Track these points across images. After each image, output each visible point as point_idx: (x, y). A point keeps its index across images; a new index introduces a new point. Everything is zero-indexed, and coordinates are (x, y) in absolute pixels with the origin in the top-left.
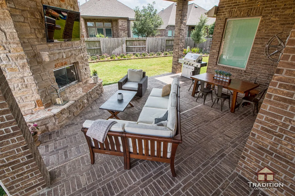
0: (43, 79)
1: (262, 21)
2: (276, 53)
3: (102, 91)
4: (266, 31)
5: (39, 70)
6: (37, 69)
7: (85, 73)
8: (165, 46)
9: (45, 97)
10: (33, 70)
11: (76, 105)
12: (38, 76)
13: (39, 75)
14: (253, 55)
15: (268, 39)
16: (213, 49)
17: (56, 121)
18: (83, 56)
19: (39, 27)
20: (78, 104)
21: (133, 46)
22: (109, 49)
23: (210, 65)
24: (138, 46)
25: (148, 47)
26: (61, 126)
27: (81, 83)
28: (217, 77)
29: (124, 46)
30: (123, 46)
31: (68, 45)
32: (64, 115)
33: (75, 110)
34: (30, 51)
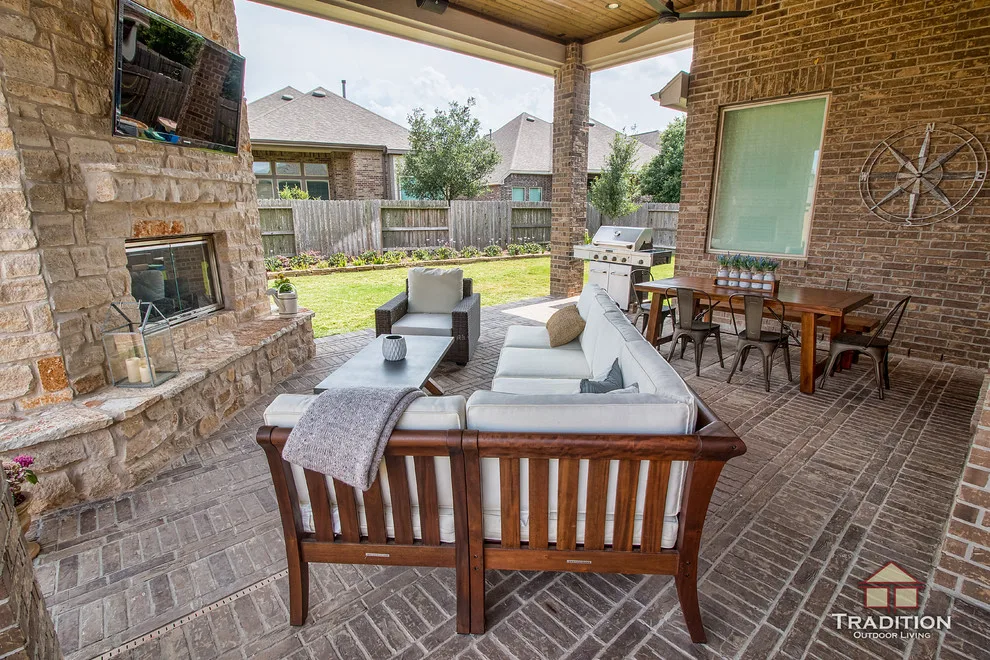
0: (81, 274)
1: (834, 106)
2: (896, 195)
3: (310, 351)
4: (851, 131)
5: (67, 231)
6: (60, 227)
7: (249, 279)
8: (509, 228)
9: (82, 348)
10: (41, 229)
11: (209, 392)
12: (60, 255)
13: (64, 251)
14: (825, 209)
15: (862, 155)
16: (690, 204)
17: (117, 453)
18: (242, 215)
19: (88, 75)
20: (219, 391)
21: (404, 226)
22: (324, 236)
23: (684, 257)
24: (422, 229)
25: (456, 231)
26: (140, 478)
27: (229, 315)
28: (727, 279)
29: (376, 227)
30: (373, 224)
31: (191, 165)
32: (156, 428)
33: (204, 412)
34: (40, 153)
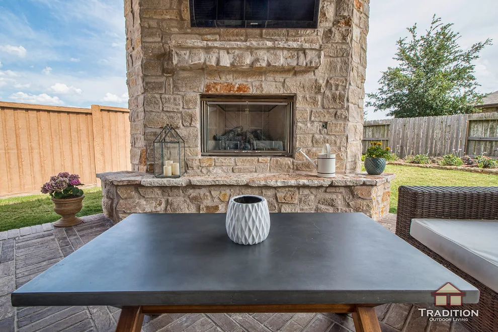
0: (165, 109)
6: (157, 83)
7: (317, 136)
10: (147, 83)
11: (196, 199)
13: (157, 96)
17: (117, 203)
27: (288, 161)
34: (153, 45)
